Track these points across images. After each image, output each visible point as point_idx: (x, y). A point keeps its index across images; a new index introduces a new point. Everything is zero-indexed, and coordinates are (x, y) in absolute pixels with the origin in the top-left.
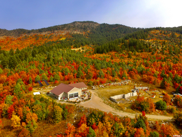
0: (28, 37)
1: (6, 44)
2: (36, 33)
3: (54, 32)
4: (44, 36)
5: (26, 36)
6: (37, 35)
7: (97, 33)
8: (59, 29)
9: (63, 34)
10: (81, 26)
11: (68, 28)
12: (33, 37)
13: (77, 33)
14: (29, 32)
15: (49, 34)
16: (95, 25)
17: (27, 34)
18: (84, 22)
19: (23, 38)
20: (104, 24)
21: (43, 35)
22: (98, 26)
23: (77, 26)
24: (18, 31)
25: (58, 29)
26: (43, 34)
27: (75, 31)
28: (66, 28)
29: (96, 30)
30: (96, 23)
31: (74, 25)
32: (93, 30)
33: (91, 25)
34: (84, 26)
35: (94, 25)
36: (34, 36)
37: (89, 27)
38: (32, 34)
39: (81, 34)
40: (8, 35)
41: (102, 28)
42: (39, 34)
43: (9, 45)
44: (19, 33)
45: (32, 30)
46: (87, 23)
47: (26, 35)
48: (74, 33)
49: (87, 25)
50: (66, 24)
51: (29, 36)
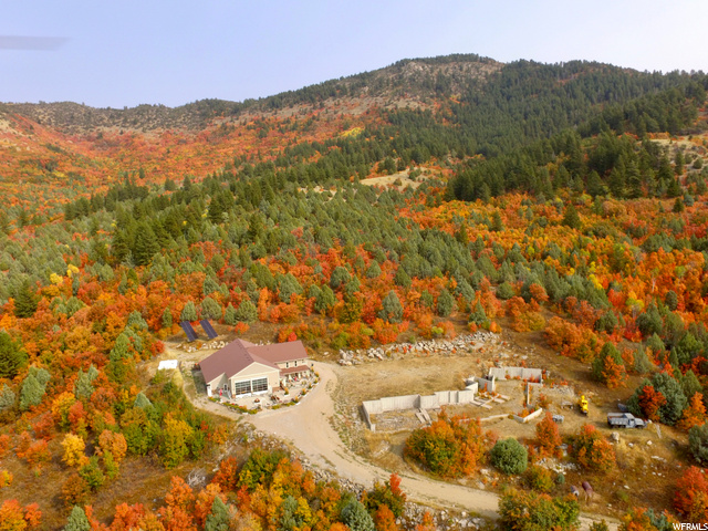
0: (233, 128)
1: (162, 159)
2: (260, 113)
3: (322, 106)
4: (288, 121)
5: (224, 127)
6: (263, 119)
7: (486, 104)
8: (341, 95)
9: (357, 112)
10: (427, 76)
11: (377, 88)
12: (249, 128)
13: (407, 108)
14: (236, 109)
15: (304, 113)
16: (483, 69)
17: (229, 118)
18: (440, 60)
19: (214, 133)
20: (521, 64)
21: (282, 120)
22: (495, 75)
23: (412, 79)
24: (199, 109)
25: (338, 92)
26: (285, 113)
27: (402, 100)
28: (367, 89)
29: (484, 89)
30: (487, 61)
31: (399, 76)
32: (474, 93)
33: (468, 71)
34: (440, 77)
35: (477, 69)
36: (252, 123)
37: (457, 81)
38: (246, 116)
39: (423, 109)
40: (168, 126)
41: (509, 80)
42: (269, 115)
43: (169, 160)
44: (204, 115)
45: (246, 101)
46: (452, 65)
47: (224, 121)
48: (396, 108)
49: (451, 71)
50: (369, 71)
51: (237, 123)
